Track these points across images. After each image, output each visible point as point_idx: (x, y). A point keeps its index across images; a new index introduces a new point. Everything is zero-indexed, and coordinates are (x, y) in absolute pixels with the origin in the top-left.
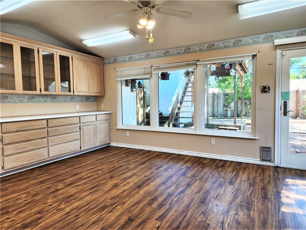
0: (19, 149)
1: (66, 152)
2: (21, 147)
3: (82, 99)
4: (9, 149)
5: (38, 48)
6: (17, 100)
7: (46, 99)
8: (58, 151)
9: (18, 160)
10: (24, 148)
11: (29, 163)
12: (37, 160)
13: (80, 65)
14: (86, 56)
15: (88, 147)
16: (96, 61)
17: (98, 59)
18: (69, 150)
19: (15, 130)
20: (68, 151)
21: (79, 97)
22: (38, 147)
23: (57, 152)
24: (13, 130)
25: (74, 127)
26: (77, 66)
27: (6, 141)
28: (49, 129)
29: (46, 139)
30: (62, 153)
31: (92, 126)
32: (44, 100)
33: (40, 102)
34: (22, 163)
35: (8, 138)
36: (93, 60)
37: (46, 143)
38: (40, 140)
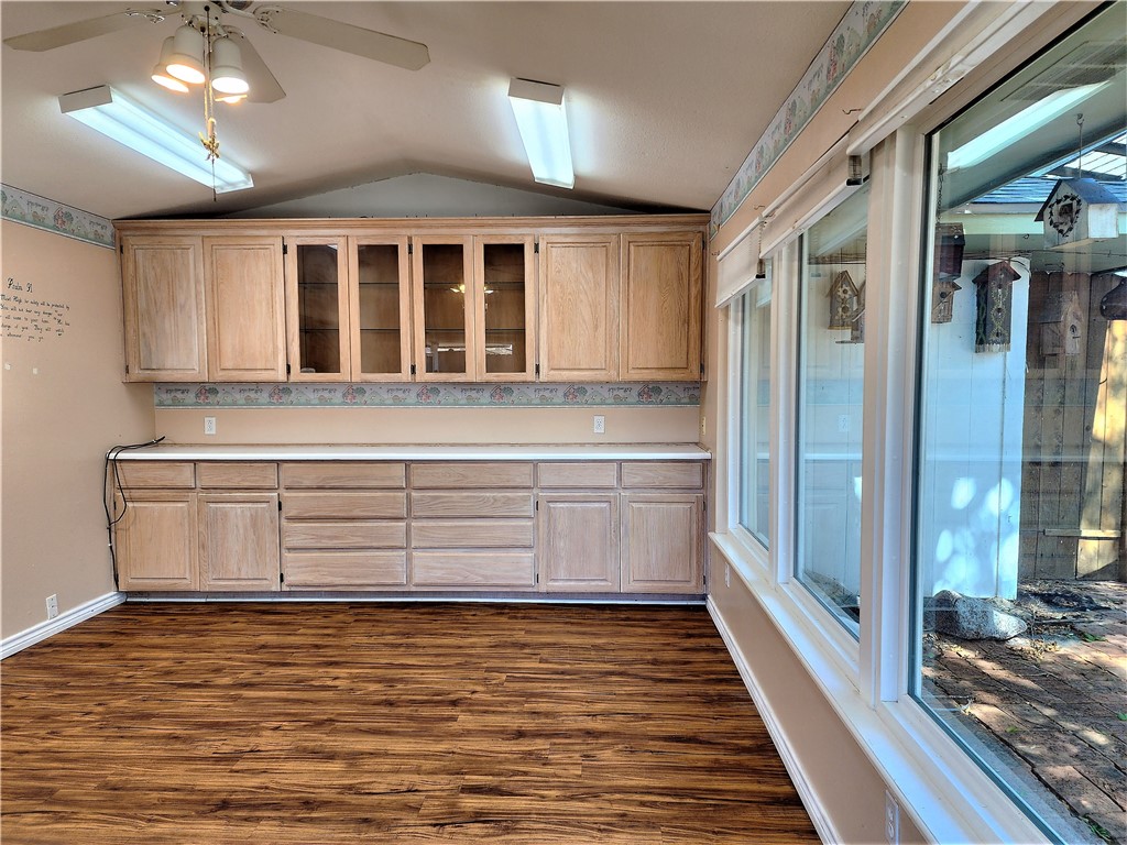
0: (323, 537)
1: (474, 582)
2: (328, 533)
3: (621, 394)
4: (298, 534)
5: (410, 239)
6: (387, 397)
7: (474, 394)
8: (443, 572)
9: (319, 568)
10: (336, 538)
11: (347, 582)
12: (373, 582)
13: (574, 265)
14: (603, 225)
15: (572, 583)
16: (662, 234)
17: (673, 223)
18: (485, 577)
19: (314, 485)
20: (480, 580)
21: (607, 387)
22: (375, 544)
23: (439, 573)
24: (307, 483)
25: (509, 498)
26: (559, 272)
27: (289, 510)
28: (414, 494)
29: (402, 524)
30: (459, 579)
31: (597, 505)
32: (469, 398)
33: (456, 403)
34: (328, 580)
35: (296, 502)
36: (642, 234)
37: (402, 534)
38: (384, 524)
